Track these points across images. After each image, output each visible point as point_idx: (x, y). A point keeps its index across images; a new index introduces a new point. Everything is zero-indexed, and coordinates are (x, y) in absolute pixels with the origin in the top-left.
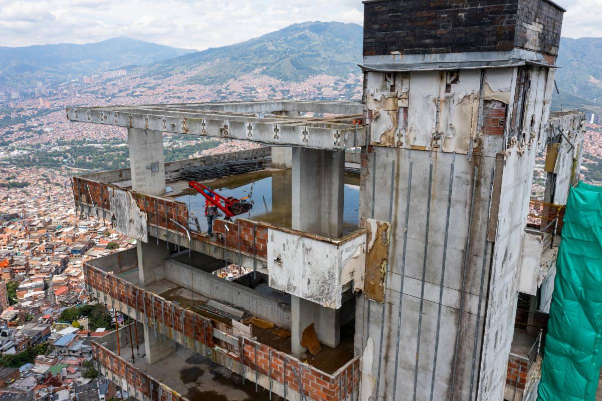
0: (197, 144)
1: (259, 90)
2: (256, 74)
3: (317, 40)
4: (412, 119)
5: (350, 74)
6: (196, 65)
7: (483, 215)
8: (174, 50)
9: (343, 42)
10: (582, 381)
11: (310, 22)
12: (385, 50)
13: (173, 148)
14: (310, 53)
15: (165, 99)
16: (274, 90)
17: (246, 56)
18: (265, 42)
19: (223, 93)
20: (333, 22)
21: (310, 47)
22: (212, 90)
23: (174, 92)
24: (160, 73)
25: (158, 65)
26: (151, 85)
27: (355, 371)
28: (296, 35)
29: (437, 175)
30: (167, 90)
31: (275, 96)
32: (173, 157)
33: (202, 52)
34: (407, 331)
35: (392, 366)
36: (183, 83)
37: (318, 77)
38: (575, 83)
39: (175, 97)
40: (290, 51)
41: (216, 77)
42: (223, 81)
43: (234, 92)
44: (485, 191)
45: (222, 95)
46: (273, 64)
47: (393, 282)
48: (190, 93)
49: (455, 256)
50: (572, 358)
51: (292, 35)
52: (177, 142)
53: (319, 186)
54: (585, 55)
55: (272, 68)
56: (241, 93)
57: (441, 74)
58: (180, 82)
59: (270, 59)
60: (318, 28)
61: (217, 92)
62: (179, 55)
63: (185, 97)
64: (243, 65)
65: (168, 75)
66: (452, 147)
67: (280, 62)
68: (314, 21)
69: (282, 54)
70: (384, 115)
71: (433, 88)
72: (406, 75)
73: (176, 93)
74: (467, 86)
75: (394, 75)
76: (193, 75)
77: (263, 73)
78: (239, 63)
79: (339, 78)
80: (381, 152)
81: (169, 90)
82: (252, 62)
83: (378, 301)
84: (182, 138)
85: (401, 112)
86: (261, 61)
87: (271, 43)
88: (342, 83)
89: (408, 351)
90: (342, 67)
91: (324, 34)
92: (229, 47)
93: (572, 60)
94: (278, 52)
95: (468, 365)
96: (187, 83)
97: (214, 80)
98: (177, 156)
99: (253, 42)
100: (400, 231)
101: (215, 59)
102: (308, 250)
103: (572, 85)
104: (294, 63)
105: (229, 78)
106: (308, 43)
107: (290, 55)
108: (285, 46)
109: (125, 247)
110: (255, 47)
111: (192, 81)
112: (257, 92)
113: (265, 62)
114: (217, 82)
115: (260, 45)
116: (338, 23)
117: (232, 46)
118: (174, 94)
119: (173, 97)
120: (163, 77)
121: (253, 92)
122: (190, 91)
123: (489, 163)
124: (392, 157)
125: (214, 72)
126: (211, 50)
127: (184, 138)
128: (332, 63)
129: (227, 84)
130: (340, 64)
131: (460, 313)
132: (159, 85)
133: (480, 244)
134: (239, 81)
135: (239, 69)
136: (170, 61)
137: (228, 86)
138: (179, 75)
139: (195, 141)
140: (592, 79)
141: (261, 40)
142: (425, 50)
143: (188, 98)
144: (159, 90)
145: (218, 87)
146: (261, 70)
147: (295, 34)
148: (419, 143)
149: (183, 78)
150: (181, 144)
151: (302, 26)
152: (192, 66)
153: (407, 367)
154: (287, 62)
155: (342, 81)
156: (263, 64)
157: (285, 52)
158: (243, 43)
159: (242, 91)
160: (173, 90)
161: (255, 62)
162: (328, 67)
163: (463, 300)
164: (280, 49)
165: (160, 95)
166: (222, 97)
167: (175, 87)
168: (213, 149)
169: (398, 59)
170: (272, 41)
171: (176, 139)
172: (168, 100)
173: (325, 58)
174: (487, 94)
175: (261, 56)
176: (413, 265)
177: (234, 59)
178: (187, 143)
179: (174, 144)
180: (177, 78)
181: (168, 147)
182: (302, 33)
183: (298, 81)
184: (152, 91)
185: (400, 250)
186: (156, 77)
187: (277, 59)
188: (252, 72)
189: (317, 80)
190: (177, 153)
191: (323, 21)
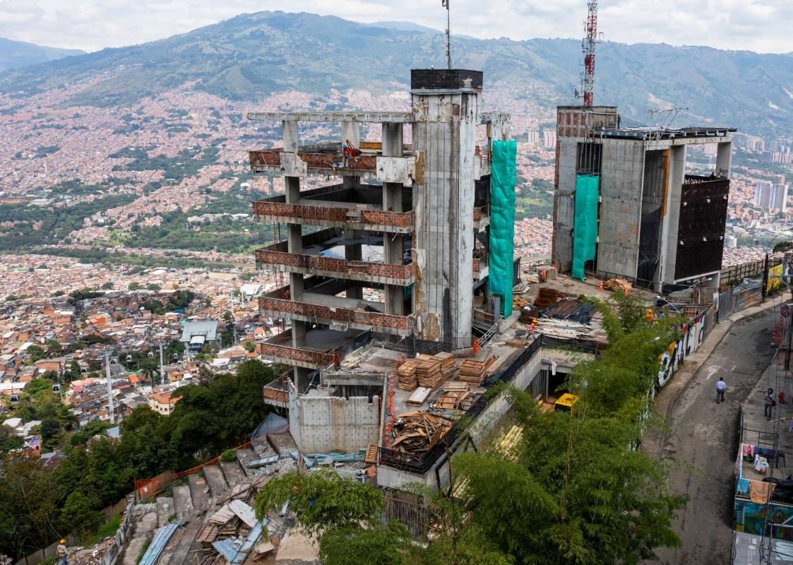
0: (96, 200)
1: (193, 115)
2: (187, 90)
3: (280, 39)
4: (430, 111)
5: (332, 90)
6: (85, 74)
7: (455, 143)
8: (43, 50)
9: (320, 42)
10: (504, 221)
11: (268, 12)
12: (419, 87)
13: (55, 208)
14: (270, 59)
15: (34, 129)
16: (216, 114)
17: (168, 61)
18: (197, 40)
19: (134, 119)
20: (303, 14)
21: (270, 49)
22: (115, 114)
23: (49, 117)
24: (21, 88)
25: (15, 75)
26: (6, 107)
27: (414, 214)
28: (247, 32)
29: (440, 131)
30: (36, 115)
31: (219, 123)
32: (57, 221)
33: (93, 54)
34: (433, 192)
35: (428, 210)
36: (64, 104)
37: (285, 95)
38: (632, 103)
39: (52, 126)
40: (238, 56)
41: (120, 94)
42: (132, 100)
43: (153, 118)
44: (455, 134)
45: (132, 122)
46: (213, 75)
47: (427, 174)
48: (77, 120)
49: (448, 159)
50: (500, 212)
51: (241, 31)
52: (61, 197)
53: (393, 143)
54: (642, 66)
55: (212, 81)
56: (163, 119)
57: (439, 96)
58: (58, 102)
59: (208, 67)
60: (280, 21)
61: (123, 118)
62: (51, 59)
63: (70, 127)
64: (165, 75)
65: (34, 92)
66: (444, 120)
67: (224, 72)
68: (272, 10)
69: (226, 60)
70: (420, 110)
71: (436, 101)
72: (427, 96)
73: (51, 120)
74: (447, 100)
75: (423, 96)
76: (79, 91)
77: (198, 88)
78: (158, 72)
79: (317, 96)
80: (419, 124)
81: (40, 115)
82: (179, 71)
83: (422, 184)
84: (69, 191)
85: (426, 109)
86: (194, 70)
87: (208, 43)
88: (321, 104)
89: (434, 202)
90: (320, 79)
91: (289, 31)
92: (137, 47)
93: (627, 73)
94: (220, 57)
95: (455, 200)
96: (71, 103)
97: (117, 99)
98: (64, 220)
99: (178, 40)
100: (428, 154)
101: (116, 66)
102: (394, 162)
103: (629, 106)
104: (246, 73)
105: (142, 96)
106: (268, 44)
107: (239, 62)
108: (231, 47)
109: (11, 353)
110: (180, 49)
111: (78, 100)
112: (191, 118)
113: (200, 71)
114: (124, 102)
115: (191, 45)
116: (309, 15)
117: (143, 46)
118: (48, 121)
119: (48, 127)
120: (27, 93)
121: (184, 117)
122: (77, 116)
123: (456, 124)
124: (424, 126)
125: (116, 86)
126: (108, 52)
127: (72, 192)
128: (306, 73)
129: (139, 106)
130: (316, 75)
131: (451, 180)
132: (21, 107)
133: (455, 153)
134: (160, 100)
135: (158, 83)
136: (36, 69)
137: (142, 108)
138: (56, 91)
139: (92, 196)
140: (652, 98)
141: (191, 37)
142: (433, 88)
143: (74, 128)
144: (21, 114)
145: (125, 110)
146: (193, 83)
147: (245, 29)
148: (433, 120)
149: (64, 95)
150: (68, 201)
151: (254, 18)
152: (76, 77)
153: (434, 208)
154: (235, 71)
155: (321, 100)
156: (197, 75)
157: (231, 57)
158: (162, 41)
159: (165, 115)
160: (46, 115)
161: (185, 72)
162: (298, 79)
163: (451, 175)
164: (222, 52)
165: (24, 123)
166: (134, 125)
167: (50, 111)
168: (125, 207)
169: (423, 90)
170: (209, 40)
171: (60, 193)
172: (39, 130)
173: (293, 66)
174: (453, 102)
175: (193, 63)
176: (433, 167)
177: (148, 65)
178: (80, 199)
179: (56, 201)
180: (51, 96)
181: (47, 207)
182: (255, 28)
183: (255, 101)
184: (9, 117)
185: (428, 161)
186: (13, 94)
187: (220, 66)
188: (181, 87)
189: (283, 98)
190: (63, 215)
191: (287, 11)
